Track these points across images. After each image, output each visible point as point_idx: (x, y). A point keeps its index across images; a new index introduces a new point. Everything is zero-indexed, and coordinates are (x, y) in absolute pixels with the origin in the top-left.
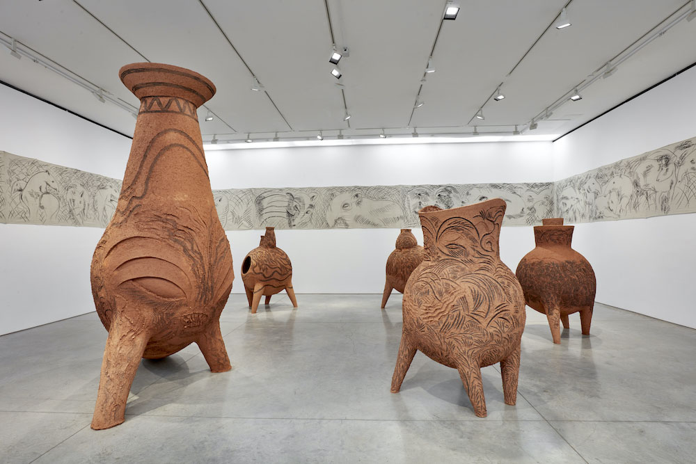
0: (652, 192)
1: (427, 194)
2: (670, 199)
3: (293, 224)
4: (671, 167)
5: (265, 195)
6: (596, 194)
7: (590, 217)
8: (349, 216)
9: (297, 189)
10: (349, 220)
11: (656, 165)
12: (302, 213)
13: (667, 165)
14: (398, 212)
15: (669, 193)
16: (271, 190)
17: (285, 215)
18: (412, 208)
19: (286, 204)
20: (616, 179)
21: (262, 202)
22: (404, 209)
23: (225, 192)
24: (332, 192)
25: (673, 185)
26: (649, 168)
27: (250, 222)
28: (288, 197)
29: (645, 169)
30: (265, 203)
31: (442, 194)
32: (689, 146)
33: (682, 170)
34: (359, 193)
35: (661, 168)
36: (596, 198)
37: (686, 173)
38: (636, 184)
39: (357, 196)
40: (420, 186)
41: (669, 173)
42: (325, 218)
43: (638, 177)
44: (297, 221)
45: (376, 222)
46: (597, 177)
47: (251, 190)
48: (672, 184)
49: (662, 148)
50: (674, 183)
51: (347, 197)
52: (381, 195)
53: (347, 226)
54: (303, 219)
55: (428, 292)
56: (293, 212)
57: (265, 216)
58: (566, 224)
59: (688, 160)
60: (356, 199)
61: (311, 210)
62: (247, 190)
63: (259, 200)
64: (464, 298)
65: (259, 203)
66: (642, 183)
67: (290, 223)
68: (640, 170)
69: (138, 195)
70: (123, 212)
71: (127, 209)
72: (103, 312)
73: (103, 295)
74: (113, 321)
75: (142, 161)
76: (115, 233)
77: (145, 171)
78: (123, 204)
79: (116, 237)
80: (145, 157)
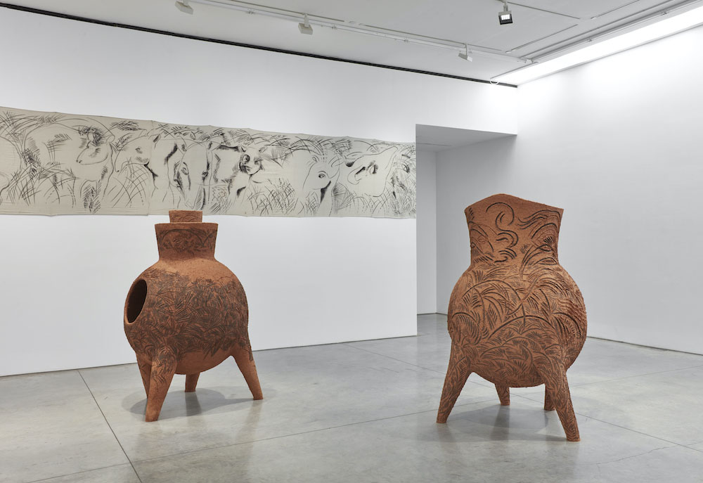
0: (66, 177)
2: (101, 193)
4: (105, 148)
11: (77, 139)
13: (97, 142)
15: (99, 183)
25: (107, 175)
26: (60, 139)
29: (53, 138)
32: (134, 129)
33: (122, 157)
35: (84, 145)
37: (129, 163)
38: (30, 157)
41: (101, 155)
43: (33, 143)
48: (105, 171)
49: (90, 117)
50: (110, 171)
59: (131, 146)
66: (44, 157)
68: (41, 137)
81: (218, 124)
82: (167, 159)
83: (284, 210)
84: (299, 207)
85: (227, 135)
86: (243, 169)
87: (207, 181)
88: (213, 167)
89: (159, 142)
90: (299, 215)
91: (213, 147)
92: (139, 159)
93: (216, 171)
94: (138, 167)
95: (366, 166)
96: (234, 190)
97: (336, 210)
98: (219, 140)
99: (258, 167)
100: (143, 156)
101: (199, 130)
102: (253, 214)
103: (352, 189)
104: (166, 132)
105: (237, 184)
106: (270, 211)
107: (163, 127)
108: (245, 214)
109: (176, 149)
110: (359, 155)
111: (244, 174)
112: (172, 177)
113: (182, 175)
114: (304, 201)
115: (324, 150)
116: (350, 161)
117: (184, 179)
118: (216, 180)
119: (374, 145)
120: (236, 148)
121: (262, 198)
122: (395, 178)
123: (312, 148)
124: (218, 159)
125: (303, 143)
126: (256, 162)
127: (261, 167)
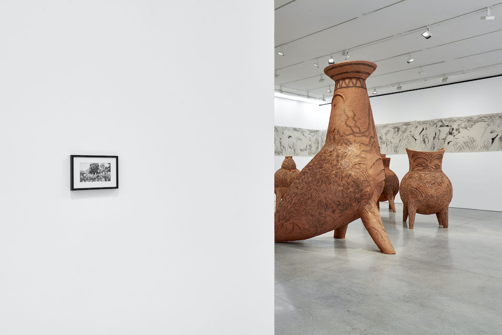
0: (390, 143)
2: (399, 147)
4: (400, 133)
11: (392, 130)
13: (398, 131)
15: (399, 144)
26: (388, 132)
29: (386, 132)
33: (406, 134)
35: (395, 132)
37: (408, 136)
38: (381, 138)
41: (399, 135)
43: (382, 134)
48: (400, 140)
49: (396, 123)
50: (402, 140)
55: (435, 183)
59: (408, 131)
64: (448, 185)
66: (384, 138)
69: (373, 136)
70: (367, 145)
71: (369, 143)
72: (358, 201)
73: (368, 190)
74: (370, 204)
75: (369, 117)
76: (369, 156)
77: (371, 123)
78: (366, 140)
79: (371, 158)
80: (369, 114)
81: (440, 118)
82: (420, 134)
83: (471, 149)
84: (479, 147)
85: (444, 121)
86: (451, 134)
87: (435, 140)
88: (437, 134)
89: (417, 128)
90: (479, 151)
91: (438, 126)
92: (411, 135)
93: (439, 136)
94: (411, 137)
96: (446, 143)
97: (501, 148)
98: (440, 124)
99: (458, 132)
100: (412, 134)
101: (432, 121)
102: (455, 152)
104: (420, 124)
105: (447, 141)
106: (463, 150)
107: (419, 122)
108: (451, 152)
109: (423, 129)
111: (451, 136)
112: (422, 139)
113: (425, 139)
114: (482, 145)
115: (494, 120)
117: (426, 140)
118: (439, 139)
120: (448, 126)
121: (459, 144)
123: (487, 120)
124: (440, 131)
125: (481, 119)
126: (457, 130)
127: (459, 132)
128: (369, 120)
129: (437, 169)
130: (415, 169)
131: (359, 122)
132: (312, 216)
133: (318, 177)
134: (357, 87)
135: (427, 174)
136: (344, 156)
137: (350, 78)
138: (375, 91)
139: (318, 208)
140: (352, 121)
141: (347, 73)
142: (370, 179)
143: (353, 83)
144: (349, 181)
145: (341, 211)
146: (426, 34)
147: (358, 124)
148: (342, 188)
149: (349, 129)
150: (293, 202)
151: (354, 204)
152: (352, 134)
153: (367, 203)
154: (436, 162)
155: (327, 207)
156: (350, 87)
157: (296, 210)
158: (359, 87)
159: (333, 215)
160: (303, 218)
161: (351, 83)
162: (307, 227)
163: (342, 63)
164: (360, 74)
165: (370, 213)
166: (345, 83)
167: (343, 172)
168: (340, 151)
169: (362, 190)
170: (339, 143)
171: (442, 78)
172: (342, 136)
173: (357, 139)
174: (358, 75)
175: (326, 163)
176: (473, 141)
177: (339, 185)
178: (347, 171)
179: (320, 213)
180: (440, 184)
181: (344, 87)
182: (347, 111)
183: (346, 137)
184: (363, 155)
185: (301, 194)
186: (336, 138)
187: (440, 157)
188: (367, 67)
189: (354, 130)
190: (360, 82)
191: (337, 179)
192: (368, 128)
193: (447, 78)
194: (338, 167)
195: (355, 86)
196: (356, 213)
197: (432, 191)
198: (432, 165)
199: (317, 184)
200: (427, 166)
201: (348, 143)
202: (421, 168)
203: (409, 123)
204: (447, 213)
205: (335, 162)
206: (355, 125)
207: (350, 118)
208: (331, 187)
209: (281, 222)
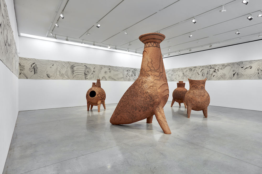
1: (130, 70)
3: (87, 78)
4: (192, 71)
5: (75, 65)
6: (172, 75)
7: (170, 80)
8: (107, 76)
9: (88, 64)
10: (107, 78)
11: (189, 70)
12: (90, 74)
13: (191, 70)
14: (122, 76)
16: (78, 63)
17: (83, 74)
18: (125, 75)
19: (84, 70)
20: (178, 72)
21: (74, 68)
22: (123, 75)
23: (56, 61)
24: (102, 67)
26: (187, 71)
27: (68, 76)
28: (85, 67)
30: (75, 68)
31: (134, 71)
33: (195, 72)
34: (110, 68)
35: (190, 71)
36: (172, 76)
37: (195, 73)
38: (183, 74)
39: (109, 69)
40: (128, 68)
41: (192, 72)
42: (99, 76)
44: (88, 77)
45: (115, 79)
46: (172, 71)
47: (69, 62)
48: (192, 75)
49: (190, 67)
51: (106, 69)
52: (117, 70)
53: (106, 80)
54: (91, 76)
56: (87, 73)
57: (75, 74)
58: (184, 82)
59: (196, 70)
60: (109, 70)
61: (94, 73)
62: (67, 62)
63: (72, 67)
64: (207, 96)
65: (72, 68)
66: (185, 74)
67: (85, 78)
68: (185, 71)
69: (162, 72)
70: (158, 76)
71: (159, 75)
72: (152, 106)
73: (157, 100)
74: (159, 107)
75: (160, 62)
76: (158, 82)
77: (161, 65)
78: (157, 74)
79: (160, 83)
80: (160, 60)
81: (210, 64)
82: (201, 72)
83: (224, 79)
84: (227, 78)
86: (215, 72)
87: (208, 75)
88: (209, 72)
89: (200, 69)
90: (227, 80)
94: (197, 73)
95: (248, 67)
96: (213, 76)
97: (238, 78)
98: (210, 67)
100: (197, 72)
101: (206, 66)
102: (217, 80)
103: (243, 73)
104: (201, 67)
105: (213, 75)
106: (220, 79)
108: (215, 80)
109: (202, 70)
110: (245, 65)
112: (202, 74)
114: (229, 77)
115: (234, 65)
116: (243, 67)
117: (204, 75)
119: (251, 62)
120: (213, 68)
121: (218, 77)
122: (259, 69)
123: (231, 65)
124: (210, 70)
125: (229, 65)
126: (217, 70)
127: (218, 71)
128: (160, 63)
129: (202, 88)
130: (192, 89)
131: (154, 64)
132: (129, 113)
133: (132, 93)
134: (154, 46)
135: (197, 91)
136: (145, 82)
137: (151, 42)
138: (180, 52)
139: (132, 109)
140: (150, 64)
141: (148, 39)
142: (158, 94)
143: (152, 45)
144: (147, 95)
145: (144, 111)
146: (194, 21)
147: (153, 66)
148: (143, 99)
149: (149, 68)
150: (121, 106)
151: (150, 108)
152: (150, 71)
153: (157, 107)
154: (202, 85)
155: (136, 109)
156: (150, 46)
157: (122, 109)
158: (155, 47)
159: (139, 113)
160: (125, 114)
161: (151, 44)
162: (127, 118)
163: (145, 34)
164: (155, 40)
165: (158, 112)
166: (148, 44)
167: (144, 90)
168: (144, 80)
169: (154, 100)
170: (144, 75)
171: (209, 46)
172: (145, 72)
173: (153, 73)
174: (154, 40)
175: (137, 86)
176: (225, 75)
177: (142, 97)
178: (146, 90)
179: (133, 112)
180: (203, 96)
181: (148, 47)
182: (148, 59)
183: (147, 72)
184: (155, 82)
185: (124, 102)
186: (143, 73)
187: (204, 82)
188: (159, 36)
189: (151, 68)
190: (156, 44)
191: (141, 94)
192: (159, 68)
193: (211, 45)
194: (142, 88)
195: (153, 46)
196: (152, 112)
197: (199, 100)
198: (200, 87)
199: (131, 96)
200: (197, 87)
201: (148, 75)
202: (194, 88)
203: (196, 67)
204: (207, 110)
205: (141, 85)
206: (152, 66)
207: (150, 63)
208: (138, 99)
209: (116, 115)
